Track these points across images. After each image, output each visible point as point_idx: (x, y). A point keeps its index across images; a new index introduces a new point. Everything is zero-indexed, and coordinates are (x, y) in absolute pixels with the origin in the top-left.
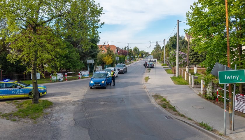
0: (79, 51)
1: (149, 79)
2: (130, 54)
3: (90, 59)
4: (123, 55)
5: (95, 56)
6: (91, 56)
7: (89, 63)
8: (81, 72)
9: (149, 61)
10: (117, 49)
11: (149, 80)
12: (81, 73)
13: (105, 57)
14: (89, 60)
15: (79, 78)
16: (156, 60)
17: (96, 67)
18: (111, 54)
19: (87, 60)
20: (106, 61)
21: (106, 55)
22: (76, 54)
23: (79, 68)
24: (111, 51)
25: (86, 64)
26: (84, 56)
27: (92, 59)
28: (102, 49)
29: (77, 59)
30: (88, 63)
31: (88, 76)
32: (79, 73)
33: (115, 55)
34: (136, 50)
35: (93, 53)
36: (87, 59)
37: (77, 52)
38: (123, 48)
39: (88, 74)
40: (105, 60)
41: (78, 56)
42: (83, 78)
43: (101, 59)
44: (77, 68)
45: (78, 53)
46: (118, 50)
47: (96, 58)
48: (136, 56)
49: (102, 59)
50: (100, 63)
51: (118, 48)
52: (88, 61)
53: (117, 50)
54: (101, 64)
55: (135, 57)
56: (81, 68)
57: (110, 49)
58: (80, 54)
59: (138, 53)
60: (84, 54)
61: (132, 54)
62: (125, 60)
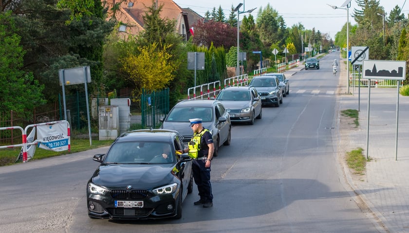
0: (19, 24)
1: (369, 159)
2: (246, 41)
3: (72, 65)
4: (216, 45)
5: (91, 50)
6: (71, 50)
7: (68, 82)
8: (30, 130)
9: (368, 73)
10: (185, 17)
11: (369, 166)
12: (31, 135)
13: (138, 53)
14: (66, 67)
15: (22, 158)
16: (401, 69)
17: (99, 104)
18: (164, 41)
19: (57, 68)
20: (143, 71)
21: (142, 45)
22: (7, 40)
23: (21, 109)
24: (162, 27)
25: (52, 87)
26: (41, 50)
27: (81, 64)
28: (118, 15)
29: (11, 65)
30: (62, 84)
31: (65, 148)
32: (24, 132)
33: (183, 45)
34: (271, 21)
35: (82, 37)
36: (56, 64)
37: (9, 29)
38: (208, 13)
39: (66, 136)
40: (135, 67)
41: (13, 52)
42: (42, 154)
43: (115, 62)
44: (13, 109)
45: (16, 38)
46: (190, 23)
47: (96, 59)
48: (275, 52)
49: (120, 66)
50: (113, 81)
51: (187, 15)
52: (61, 72)
53: (183, 22)
54: (118, 90)
55: (268, 54)
56: (27, 109)
57: (162, 16)
58: (23, 43)
59: (281, 36)
60: (41, 39)
61: (257, 41)
62: (224, 68)
